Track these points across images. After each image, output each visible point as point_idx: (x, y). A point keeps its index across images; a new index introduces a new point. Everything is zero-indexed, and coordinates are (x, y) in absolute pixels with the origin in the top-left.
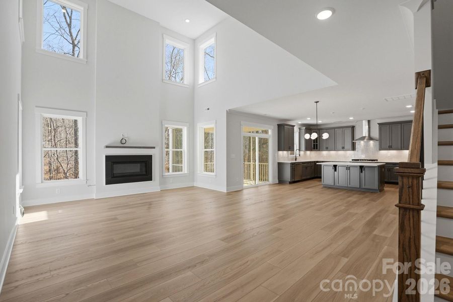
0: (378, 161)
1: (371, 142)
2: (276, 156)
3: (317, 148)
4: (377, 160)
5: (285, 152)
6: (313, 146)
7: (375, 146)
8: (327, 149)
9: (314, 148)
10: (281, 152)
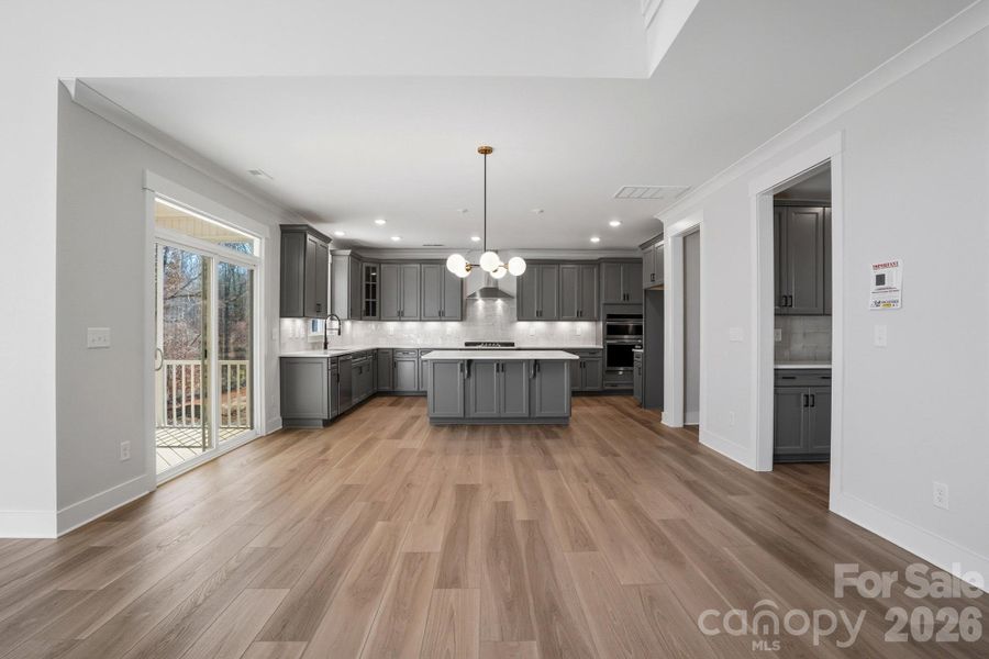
0: (516, 346)
1: (499, 302)
2: (276, 337)
3: (374, 314)
4: (513, 344)
5: (299, 322)
6: (364, 308)
7: (506, 310)
8: (400, 316)
9: (368, 314)
10: (287, 322)
